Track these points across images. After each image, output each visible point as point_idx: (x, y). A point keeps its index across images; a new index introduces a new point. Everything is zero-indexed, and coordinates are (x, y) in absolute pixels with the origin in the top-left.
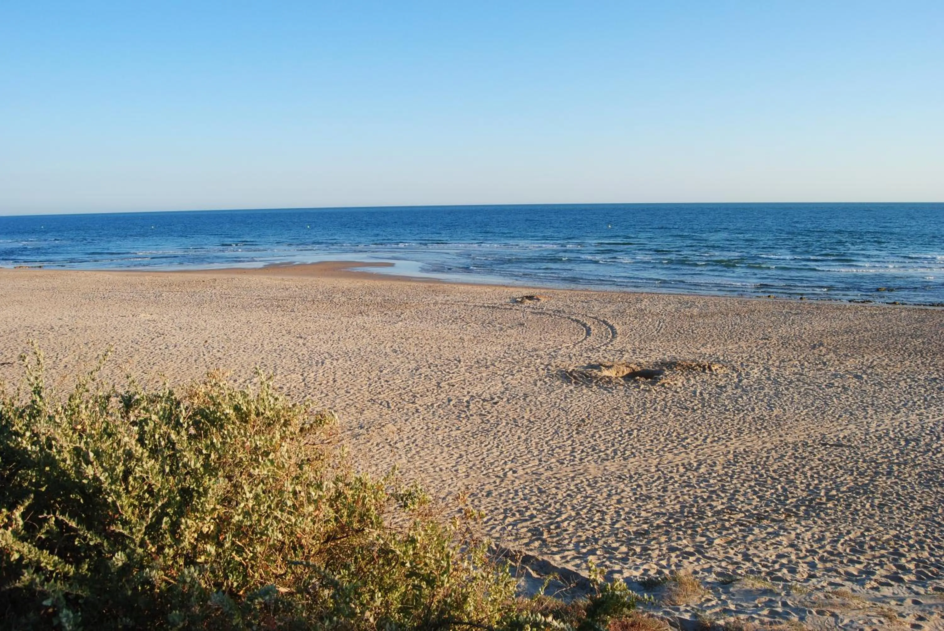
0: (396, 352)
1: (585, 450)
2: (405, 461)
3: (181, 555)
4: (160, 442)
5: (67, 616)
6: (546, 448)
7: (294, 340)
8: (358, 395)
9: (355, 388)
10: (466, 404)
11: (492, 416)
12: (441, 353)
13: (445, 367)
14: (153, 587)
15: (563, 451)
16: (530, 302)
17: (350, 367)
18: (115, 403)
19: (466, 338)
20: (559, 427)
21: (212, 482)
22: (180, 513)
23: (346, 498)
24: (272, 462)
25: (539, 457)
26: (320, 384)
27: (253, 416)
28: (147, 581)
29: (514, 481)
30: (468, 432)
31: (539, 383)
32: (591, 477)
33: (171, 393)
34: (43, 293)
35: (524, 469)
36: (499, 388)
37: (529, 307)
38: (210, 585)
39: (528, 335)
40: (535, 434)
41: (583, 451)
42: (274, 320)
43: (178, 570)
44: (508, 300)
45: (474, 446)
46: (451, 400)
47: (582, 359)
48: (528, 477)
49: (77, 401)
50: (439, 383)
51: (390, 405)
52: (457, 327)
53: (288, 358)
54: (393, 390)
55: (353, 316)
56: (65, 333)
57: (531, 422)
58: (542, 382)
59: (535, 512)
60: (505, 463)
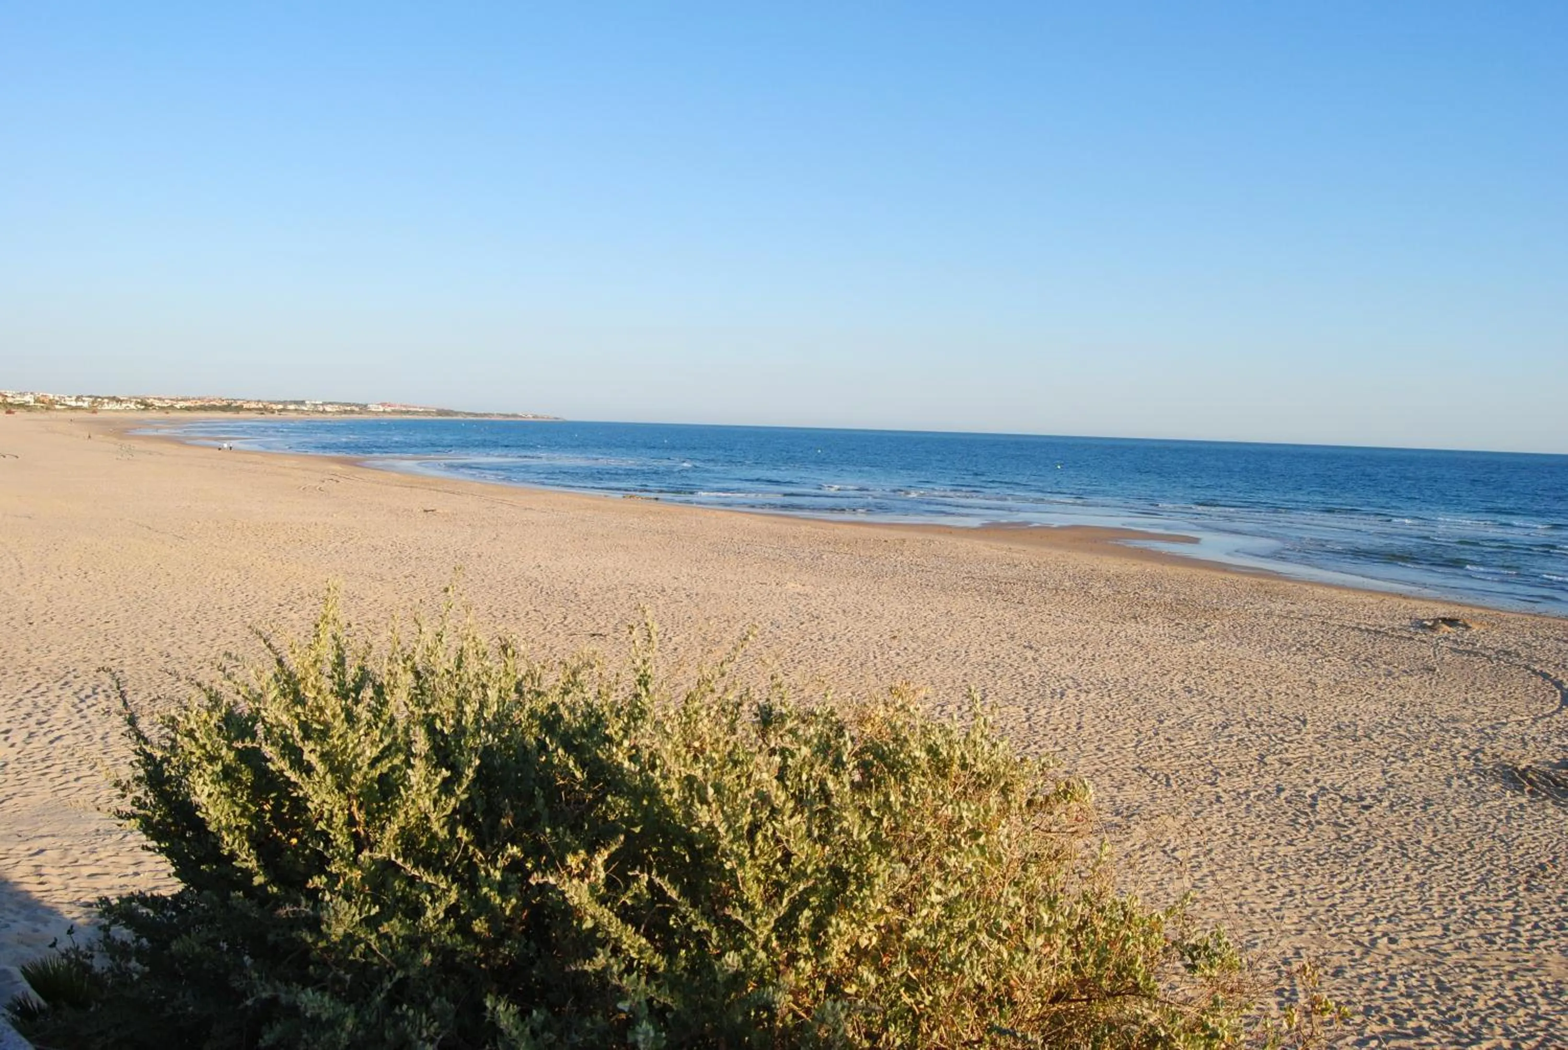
0: (1190, 692)
1: (1541, 924)
2: (1188, 885)
3: (822, 976)
4: (808, 788)
5: (646, 1033)
6: (1460, 908)
7: (1019, 650)
8: (1117, 756)
9: (1113, 745)
10: (1309, 800)
11: (1358, 831)
12: (1272, 703)
13: (1276, 729)
14: (772, 1017)
15: (1495, 919)
16: (1450, 629)
17: (1109, 707)
18: (747, 715)
19: (1320, 682)
20: (1490, 871)
21: (882, 867)
22: (829, 908)
23: (1095, 933)
24: (982, 848)
25: (1445, 921)
26: (1055, 730)
27: (955, 768)
28: (768, 1007)
29: (1391, 958)
30: (1309, 851)
31: (1456, 783)
32: (1549, 979)
33: (832, 713)
34: (657, 538)
35: (1411, 939)
36: (1377, 780)
37: (1446, 639)
38: (859, 1033)
39: (1440, 690)
40: (1441, 876)
41: (1536, 926)
42: (990, 614)
43: (816, 999)
44: (1406, 622)
45: (1318, 878)
46: (1283, 790)
47: (1550, 749)
48: (1418, 956)
49: (697, 704)
50: (1262, 757)
51: (1172, 781)
52: (1305, 661)
53: (1006, 679)
54: (1178, 756)
55: (1120, 621)
56: (679, 599)
57: (1433, 852)
58: (1461, 781)
59: (1426, 1024)
60: (1376, 921)
